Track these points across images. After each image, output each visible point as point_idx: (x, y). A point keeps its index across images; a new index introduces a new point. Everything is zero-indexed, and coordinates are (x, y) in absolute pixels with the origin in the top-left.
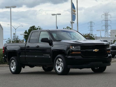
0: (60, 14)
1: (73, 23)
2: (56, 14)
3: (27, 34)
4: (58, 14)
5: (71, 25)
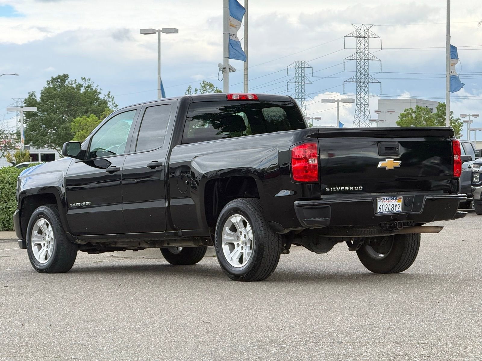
0: (176, 31)
1: (231, 69)
2: (159, 32)
3: (34, 109)
4: (168, 31)
5: (222, 77)
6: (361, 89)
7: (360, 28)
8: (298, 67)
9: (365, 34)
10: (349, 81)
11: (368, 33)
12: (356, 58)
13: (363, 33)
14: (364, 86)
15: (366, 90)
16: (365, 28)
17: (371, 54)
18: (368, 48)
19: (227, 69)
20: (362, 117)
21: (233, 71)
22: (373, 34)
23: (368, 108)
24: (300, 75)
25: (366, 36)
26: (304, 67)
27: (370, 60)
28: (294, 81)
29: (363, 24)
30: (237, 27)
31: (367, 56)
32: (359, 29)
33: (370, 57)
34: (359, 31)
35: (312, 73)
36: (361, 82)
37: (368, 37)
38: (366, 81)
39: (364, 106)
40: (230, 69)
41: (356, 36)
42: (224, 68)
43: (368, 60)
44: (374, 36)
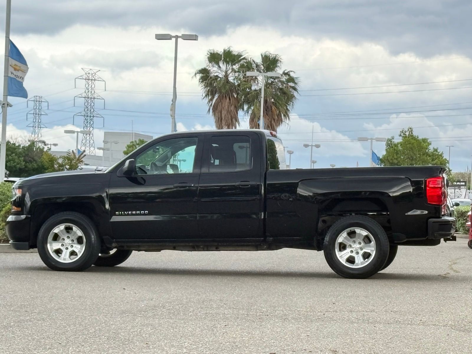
5: (2, 111)
6: (87, 122)
7: (89, 72)
8: (37, 101)
9: (92, 78)
10: (78, 114)
11: (94, 77)
12: (84, 96)
13: (91, 76)
14: (90, 120)
15: (92, 123)
16: (93, 72)
17: (96, 94)
18: (94, 89)
19: (6, 105)
20: (88, 145)
21: (10, 106)
22: (99, 78)
23: (92, 138)
24: (38, 108)
25: (93, 79)
26: (41, 101)
27: (95, 98)
28: (32, 112)
29: (91, 69)
30: (25, 71)
31: (94, 95)
32: (87, 73)
33: (95, 96)
34: (87, 74)
35: (48, 106)
36: (87, 116)
37: (95, 80)
38: (92, 116)
39: (90, 135)
40: (8, 105)
41: (85, 78)
42: (4, 104)
43: (94, 98)
44: (99, 79)
